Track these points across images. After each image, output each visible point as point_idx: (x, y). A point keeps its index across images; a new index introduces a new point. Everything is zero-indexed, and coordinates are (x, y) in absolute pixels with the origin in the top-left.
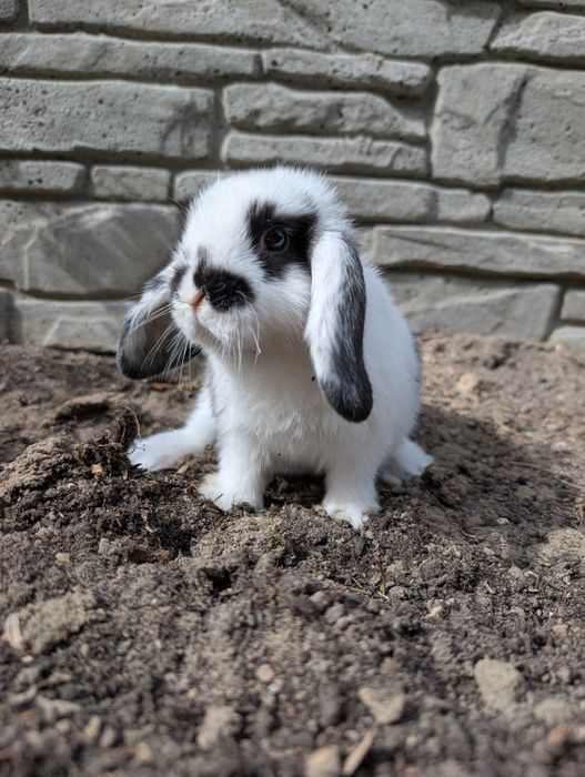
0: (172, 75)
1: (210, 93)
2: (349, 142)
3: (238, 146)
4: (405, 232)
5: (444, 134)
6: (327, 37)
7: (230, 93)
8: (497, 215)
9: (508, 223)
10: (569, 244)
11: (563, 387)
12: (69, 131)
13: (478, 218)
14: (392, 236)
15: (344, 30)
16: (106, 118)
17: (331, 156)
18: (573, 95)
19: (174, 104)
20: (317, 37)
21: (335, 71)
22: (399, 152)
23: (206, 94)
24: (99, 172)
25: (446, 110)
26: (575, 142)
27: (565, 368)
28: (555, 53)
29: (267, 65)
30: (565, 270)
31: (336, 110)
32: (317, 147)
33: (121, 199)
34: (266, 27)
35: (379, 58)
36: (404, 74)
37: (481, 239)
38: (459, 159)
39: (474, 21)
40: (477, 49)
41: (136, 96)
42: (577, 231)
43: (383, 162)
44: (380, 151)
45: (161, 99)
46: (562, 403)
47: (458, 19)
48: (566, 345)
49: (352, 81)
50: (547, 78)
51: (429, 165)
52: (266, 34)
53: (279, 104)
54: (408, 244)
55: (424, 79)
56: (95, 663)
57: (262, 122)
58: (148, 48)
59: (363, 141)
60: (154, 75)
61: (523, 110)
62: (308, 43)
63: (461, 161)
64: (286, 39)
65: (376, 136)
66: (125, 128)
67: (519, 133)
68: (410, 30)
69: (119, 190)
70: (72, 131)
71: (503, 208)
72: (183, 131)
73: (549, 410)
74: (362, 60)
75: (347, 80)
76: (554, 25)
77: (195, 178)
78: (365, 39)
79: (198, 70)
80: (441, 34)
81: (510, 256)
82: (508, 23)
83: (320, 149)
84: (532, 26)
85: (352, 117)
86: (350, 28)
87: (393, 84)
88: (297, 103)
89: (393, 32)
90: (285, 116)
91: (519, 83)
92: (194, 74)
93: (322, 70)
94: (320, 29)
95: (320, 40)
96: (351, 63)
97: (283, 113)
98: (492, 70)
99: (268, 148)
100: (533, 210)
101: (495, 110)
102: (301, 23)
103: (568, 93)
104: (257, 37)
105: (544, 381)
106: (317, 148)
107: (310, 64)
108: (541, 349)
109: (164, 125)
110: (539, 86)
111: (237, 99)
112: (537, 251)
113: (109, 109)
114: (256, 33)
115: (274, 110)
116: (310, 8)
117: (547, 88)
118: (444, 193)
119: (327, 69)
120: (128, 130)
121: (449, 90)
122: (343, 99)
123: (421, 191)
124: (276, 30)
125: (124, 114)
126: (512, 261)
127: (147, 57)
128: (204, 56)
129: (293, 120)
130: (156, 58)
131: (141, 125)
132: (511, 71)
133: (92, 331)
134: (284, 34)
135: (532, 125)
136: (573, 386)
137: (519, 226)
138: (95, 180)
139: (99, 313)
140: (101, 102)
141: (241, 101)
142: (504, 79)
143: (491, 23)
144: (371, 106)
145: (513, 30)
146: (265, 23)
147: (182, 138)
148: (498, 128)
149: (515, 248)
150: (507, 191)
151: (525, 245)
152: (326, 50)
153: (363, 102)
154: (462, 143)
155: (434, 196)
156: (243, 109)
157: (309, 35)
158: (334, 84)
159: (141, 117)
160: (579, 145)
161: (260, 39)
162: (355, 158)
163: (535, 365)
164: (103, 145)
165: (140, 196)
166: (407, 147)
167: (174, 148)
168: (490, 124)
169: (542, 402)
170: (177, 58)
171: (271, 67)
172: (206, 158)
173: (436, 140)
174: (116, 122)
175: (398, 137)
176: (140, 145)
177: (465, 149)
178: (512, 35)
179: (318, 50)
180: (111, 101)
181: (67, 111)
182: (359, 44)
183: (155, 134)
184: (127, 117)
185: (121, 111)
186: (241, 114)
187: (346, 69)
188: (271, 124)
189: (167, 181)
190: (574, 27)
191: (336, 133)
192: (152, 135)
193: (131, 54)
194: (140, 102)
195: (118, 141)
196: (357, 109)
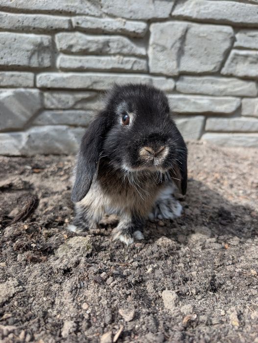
0: (31, 29)
1: (49, 37)
2: (113, 58)
3: (64, 61)
5: (154, 54)
6: (101, 11)
7: (58, 37)
8: (178, 88)
9: (183, 91)
10: (207, 99)
11: (206, 160)
13: (170, 90)
15: (108, 7)
16: (2, 50)
17: (106, 65)
18: (207, 36)
19: (33, 43)
20: (96, 11)
21: (105, 27)
22: (135, 62)
23: (48, 38)
25: (154, 43)
26: (208, 56)
27: (207, 151)
28: (199, 17)
29: (74, 24)
30: (205, 110)
31: (107, 44)
32: (99, 61)
33: (12, 87)
34: (73, 7)
35: (124, 20)
36: (135, 28)
37: (171, 99)
38: (161, 64)
39: (164, 3)
40: (166, 15)
41: (15, 39)
42: (211, 93)
43: (128, 67)
44: (127, 62)
45: (27, 41)
46: (205, 167)
47: (158, 2)
48: (208, 141)
49: (113, 31)
50: (196, 28)
51: (148, 67)
52: (73, 10)
53: (81, 42)
55: (144, 30)
56: (21, 308)
57: (74, 50)
58: (19, 17)
59: (119, 58)
60: (23, 30)
61: (187, 42)
62: (92, 14)
63: (161, 65)
64: (82, 12)
65: (125, 55)
66: (11, 54)
67: (185, 52)
68: (137, 7)
69: (11, 83)
71: (180, 85)
72: (38, 56)
73: (200, 170)
74: (116, 21)
75: (111, 31)
76: (198, 5)
77: (45, 76)
78: (117, 12)
79: (43, 27)
80: (151, 9)
81: (183, 105)
82: (179, 3)
83: (101, 62)
84: (189, 5)
85: (114, 47)
86: (111, 6)
87: (131, 32)
88: (89, 41)
89: (130, 8)
90: (84, 48)
91: (185, 30)
92: (41, 29)
93: (99, 26)
94: (97, 7)
95: (98, 13)
96: (112, 23)
97: (83, 46)
98: (173, 25)
99: (77, 62)
100: (193, 85)
101: (174, 43)
102: (89, 4)
103: (205, 35)
104: (69, 11)
105: (198, 158)
107: (94, 23)
108: (198, 144)
109: (29, 52)
110: (193, 32)
111: (62, 40)
112: (195, 103)
113: (2, 45)
114: (68, 9)
115: (79, 45)
117: (196, 33)
118: (156, 79)
119: (101, 26)
120: (13, 55)
121: (155, 34)
122: (109, 39)
123: (145, 79)
124: (77, 8)
125: (10, 48)
126: (184, 108)
127: (19, 21)
128: (45, 20)
129: (87, 49)
130: (23, 21)
131: (19, 53)
132: (181, 25)
133: (4, 147)
134: (81, 10)
135: (191, 49)
136: (210, 159)
137: (187, 92)
139: (7, 138)
141: (64, 41)
143: (172, 4)
144: (122, 42)
145: (182, 6)
146: (72, 5)
147: (38, 58)
148: (176, 51)
149: (186, 102)
150: (181, 77)
151: (189, 100)
152: (100, 17)
153: (118, 41)
154: (162, 57)
155: (151, 80)
156: (65, 44)
157: (93, 10)
158: (105, 32)
159: (18, 49)
160: (210, 57)
161: (70, 12)
162: (116, 66)
163: (195, 151)
164: (1, 62)
165: (21, 85)
166: (138, 60)
167: (35, 62)
168: (173, 49)
169: (198, 167)
170: (33, 22)
171: (76, 25)
172: (50, 67)
173: (150, 56)
174: (7, 51)
175: (134, 55)
176: (19, 62)
178: (181, 9)
179: (97, 17)
180: (3, 42)
182: (115, 14)
183: (26, 57)
184: (12, 49)
185: (9, 47)
186: (64, 47)
187: (110, 26)
188: (78, 51)
189: (32, 78)
190: (206, 6)
191: (107, 54)
192: (24, 57)
193: (11, 20)
194: (17, 42)
195: (9, 60)
196: (116, 44)
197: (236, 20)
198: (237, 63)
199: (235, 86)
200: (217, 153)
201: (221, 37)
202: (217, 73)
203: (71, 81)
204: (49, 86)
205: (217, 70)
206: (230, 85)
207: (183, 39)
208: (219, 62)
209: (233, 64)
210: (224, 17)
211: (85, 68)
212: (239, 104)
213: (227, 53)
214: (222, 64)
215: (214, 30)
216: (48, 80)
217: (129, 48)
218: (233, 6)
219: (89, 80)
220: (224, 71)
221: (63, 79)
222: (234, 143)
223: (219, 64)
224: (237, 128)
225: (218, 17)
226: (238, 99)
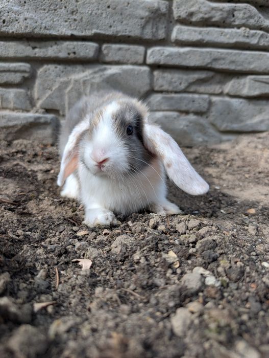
1: (167, 3)
2: (235, 30)
3: (181, 32)
4: (263, 78)
12: (91, 24)
14: (256, 81)
16: (112, 16)
17: (229, 38)
19: (149, 8)
22: (262, 36)
23: (165, 4)
24: (106, 48)
31: (232, 13)
33: (118, 63)
41: (128, 4)
43: (254, 41)
44: (253, 35)
45: (141, 6)
53: (204, 9)
54: (264, 85)
57: (194, 19)
59: (245, 30)
65: (251, 28)
66: (122, 22)
69: (116, 59)
70: (92, 24)
72: (153, 24)
77: (159, 50)
83: (223, 34)
85: (239, 17)
88: (213, 9)
90: (206, 16)
97: (206, 14)
99: (197, 34)
106: (222, 33)
109: (144, 20)
111: (181, 7)
113: (113, 11)
115: (201, 12)
122: (236, 7)
125: (121, 14)
129: (211, 18)
131: (131, 20)
138: (105, 52)
140: (109, 7)
141: (183, 7)
144: (249, 11)
147: (152, 28)
153: (245, 8)
156: (185, 11)
159: (131, 16)
162: (241, 39)
164: (110, 32)
165: (129, 61)
166: (266, 33)
167: (148, 34)
172: (164, 39)
174: (117, 19)
175: (261, 28)
176: (130, 32)
180: (114, 7)
181: (90, 12)
183: (138, 25)
184: (123, 16)
185: (120, 12)
186: (183, 15)
188: (199, 20)
189: (143, 53)
191: (230, 26)
192: (137, 26)
194: (130, 7)
195: (118, 30)
196: (242, 12)
203: (188, 56)
204: (162, 63)
211: (205, 42)
216: (161, 55)
219: (208, 56)
221: (180, 55)
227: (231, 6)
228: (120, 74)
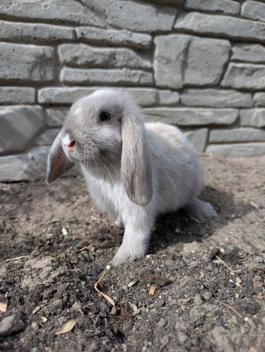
0: (31, 39)
1: (52, 48)
2: (118, 71)
3: (68, 74)
5: (159, 66)
6: (105, 21)
7: (62, 48)
8: (182, 100)
9: (187, 104)
10: (210, 111)
11: (217, 171)
13: (175, 103)
15: (113, 18)
17: (112, 78)
18: (208, 49)
19: (34, 54)
20: (100, 22)
21: (111, 38)
22: (142, 75)
23: (50, 49)
25: (159, 56)
26: (209, 68)
27: (215, 163)
28: (200, 30)
29: (79, 35)
30: (209, 122)
31: (113, 56)
32: (106, 74)
33: (10, 103)
34: (76, 16)
35: (130, 32)
36: (141, 40)
37: (178, 112)
38: (166, 77)
39: (167, 16)
40: (169, 28)
41: (14, 50)
42: (212, 105)
43: (135, 80)
44: (134, 75)
45: (28, 52)
47: (160, 15)
48: (212, 152)
49: (119, 43)
50: (198, 42)
51: (154, 80)
52: (77, 20)
53: (86, 54)
54: (149, 116)
55: (150, 42)
57: (79, 62)
58: (17, 25)
59: (126, 71)
60: (22, 40)
61: (190, 55)
62: (97, 24)
64: (86, 22)
65: (132, 68)
66: (10, 67)
67: (188, 65)
68: (142, 19)
69: (8, 100)
71: (185, 97)
72: (40, 68)
74: (123, 33)
75: (117, 43)
76: (198, 19)
77: (49, 91)
78: (122, 23)
79: (45, 37)
80: (154, 21)
81: (189, 118)
82: (180, 17)
83: (108, 75)
84: (189, 18)
85: (120, 60)
86: (115, 17)
87: (137, 44)
88: (95, 53)
89: (134, 20)
90: (90, 60)
91: (188, 43)
92: (43, 39)
93: (105, 38)
94: (101, 18)
95: (102, 23)
96: (118, 35)
97: (89, 58)
98: (176, 38)
99: (83, 75)
100: (196, 98)
101: (179, 56)
102: (92, 14)
103: (206, 48)
104: (73, 21)
105: (210, 170)
107: (99, 34)
108: (204, 156)
109: (30, 65)
110: (195, 45)
111: (65, 52)
112: (199, 115)
114: (72, 19)
115: (85, 57)
116: (96, 7)
117: (198, 46)
118: (162, 92)
119: (107, 37)
120: (11, 68)
121: (160, 47)
122: (116, 51)
123: (152, 92)
124: (81, 18)
125: (8, 60)
126: (190, 120)
127: (17, 30)
128: (47, 30)
129: (94, 61)
130: (22, 31)
131: (18, 65)
132: (184, 38)
133: (2, 171)
134: (85, 20)
135: (193, 62)
137: (191, 105)
139: (6, 162)
141: (68, 52)
142: (181, 42)
143: (173, 17)
144: (128, 55)
145: (183, 20)
146: (76, 14)
147: (40, 71)
148: (180, 64)
149: (191, 114)
150: (186, 90)
151: (194, 113)
152: (105, 28)
153: (125, 53)
154: (167, 70)
155: (157, 94)
156: (70, 56)
157: (97, 20)
158: (111, 44)
159: (18, 61)
160: (211, 70)
161: (74, 22)
162: (124, 79)
163: (204, 163)
165: (20, 101)
166: (145, 73)
167: (36, 76)
168: (177, 62)
170: (34, 31)
171: (81, 36)
172: (53, 81)
173: (156, 69)
174: (4, 64)
175: (140, 68)
176: (18, 75)
177: (168, 73)
178: (182, 22)
179: (102, 28)
182: (120, 25)
183: (26, 69)
184: (10, 61)
185: (6, 58)
186: (68, 59)
187: (116, 37)
188: (83, 63)
189: (34, 94)
190: (206, 20)
191: (113, 67)
192: (25, 70)
193: (9, 28)
194: (16, 54)
195: (6, 74)
196: (122, 56)
197: (233, 34)
198: (234, 76)
199: (233, 98)
200: (224, 164)
201: (220, 50)
202: (217, 86)
203: (77, 95)
204: (53, 101)
205: (217, 82)
206: (229, 97)
207: (186, 51)
208: (219, 74)
209: (231, 77)
210: (223, 31)
211: (91, 82)
212: (238, 115)
213: (226, 66)
214: (222, 77)
215: (214, 44)
216: (52, 95)
217: (135, 60)
218: (230, 20)
220: (223, 83)
221: (69, 94)
222: (236, 153)
223: (219, 76)
224: (237, 139)
225: (217, 31)
226: (237, 110)
227: (112, 51)
228: (12, 114)
